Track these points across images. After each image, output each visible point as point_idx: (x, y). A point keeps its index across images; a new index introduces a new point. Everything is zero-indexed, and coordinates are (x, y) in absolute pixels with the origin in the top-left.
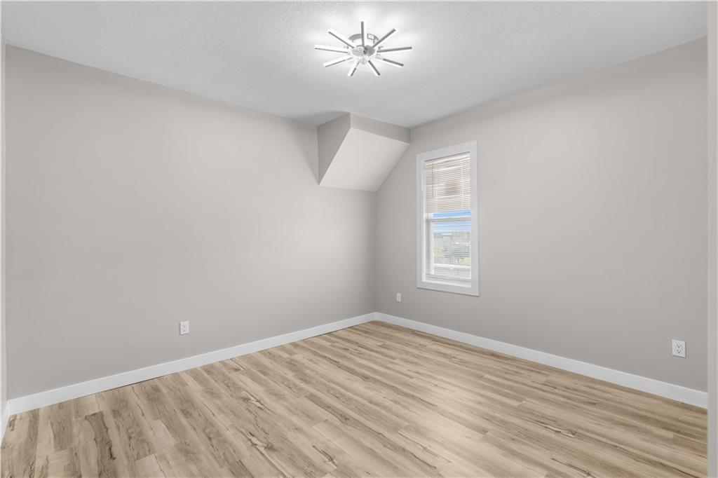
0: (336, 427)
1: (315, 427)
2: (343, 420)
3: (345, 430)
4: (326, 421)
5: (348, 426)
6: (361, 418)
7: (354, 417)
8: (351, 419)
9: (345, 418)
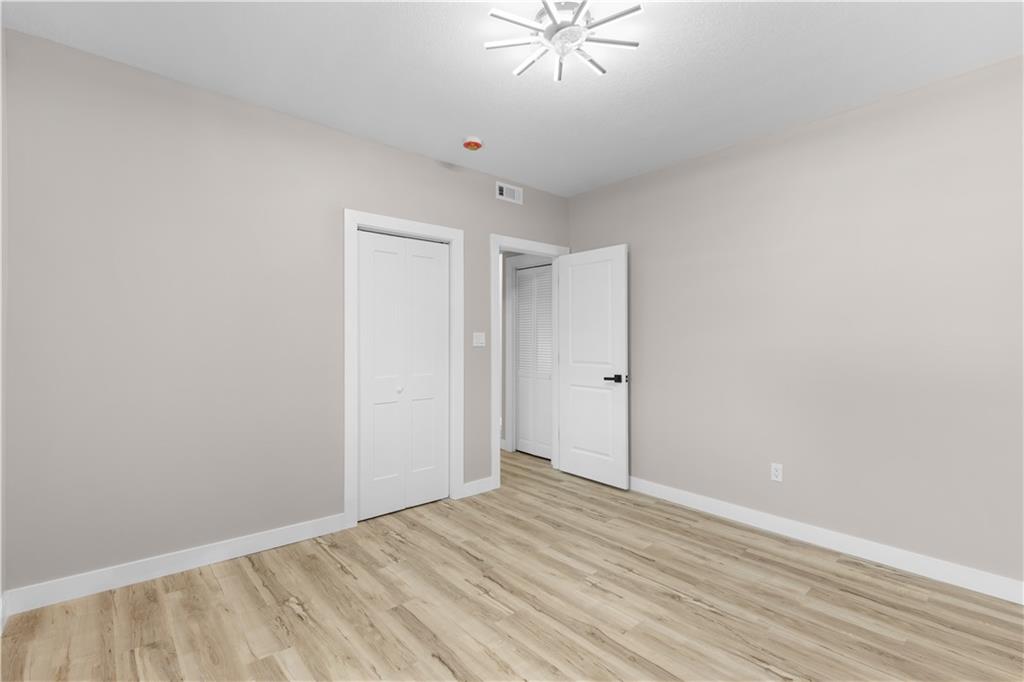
0: (604, 622)
1: (637, 622)
2: (597, 632)
3: (588, 616)
4: (624, 632)
5: (587, 622)
6: (569, 635)
7: (580, 638)
8: (585, 634)
9: (594, 635)
